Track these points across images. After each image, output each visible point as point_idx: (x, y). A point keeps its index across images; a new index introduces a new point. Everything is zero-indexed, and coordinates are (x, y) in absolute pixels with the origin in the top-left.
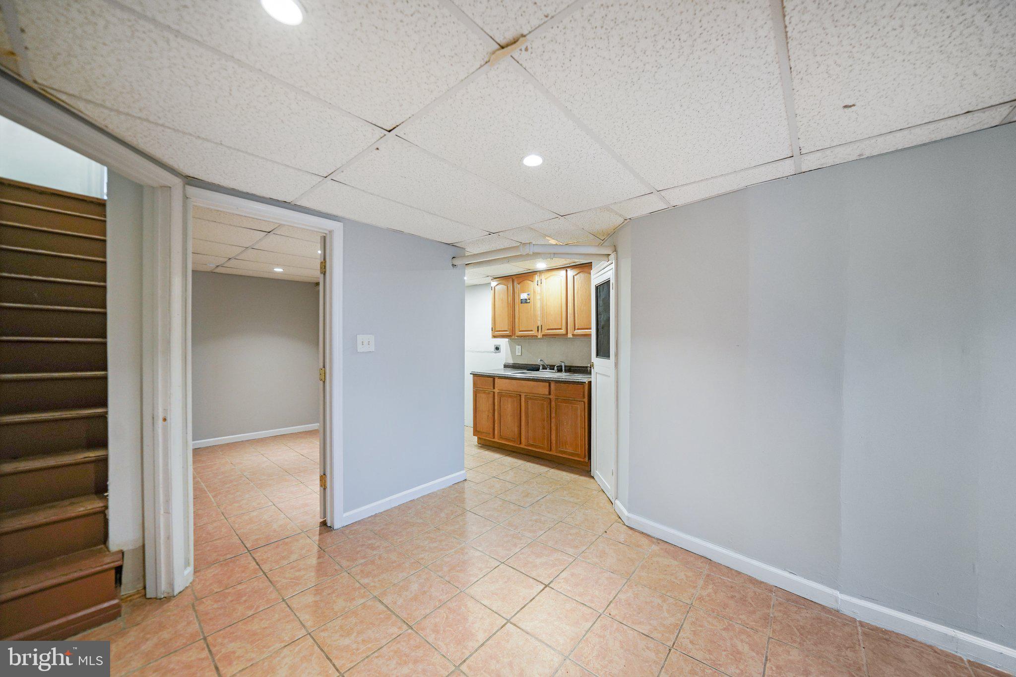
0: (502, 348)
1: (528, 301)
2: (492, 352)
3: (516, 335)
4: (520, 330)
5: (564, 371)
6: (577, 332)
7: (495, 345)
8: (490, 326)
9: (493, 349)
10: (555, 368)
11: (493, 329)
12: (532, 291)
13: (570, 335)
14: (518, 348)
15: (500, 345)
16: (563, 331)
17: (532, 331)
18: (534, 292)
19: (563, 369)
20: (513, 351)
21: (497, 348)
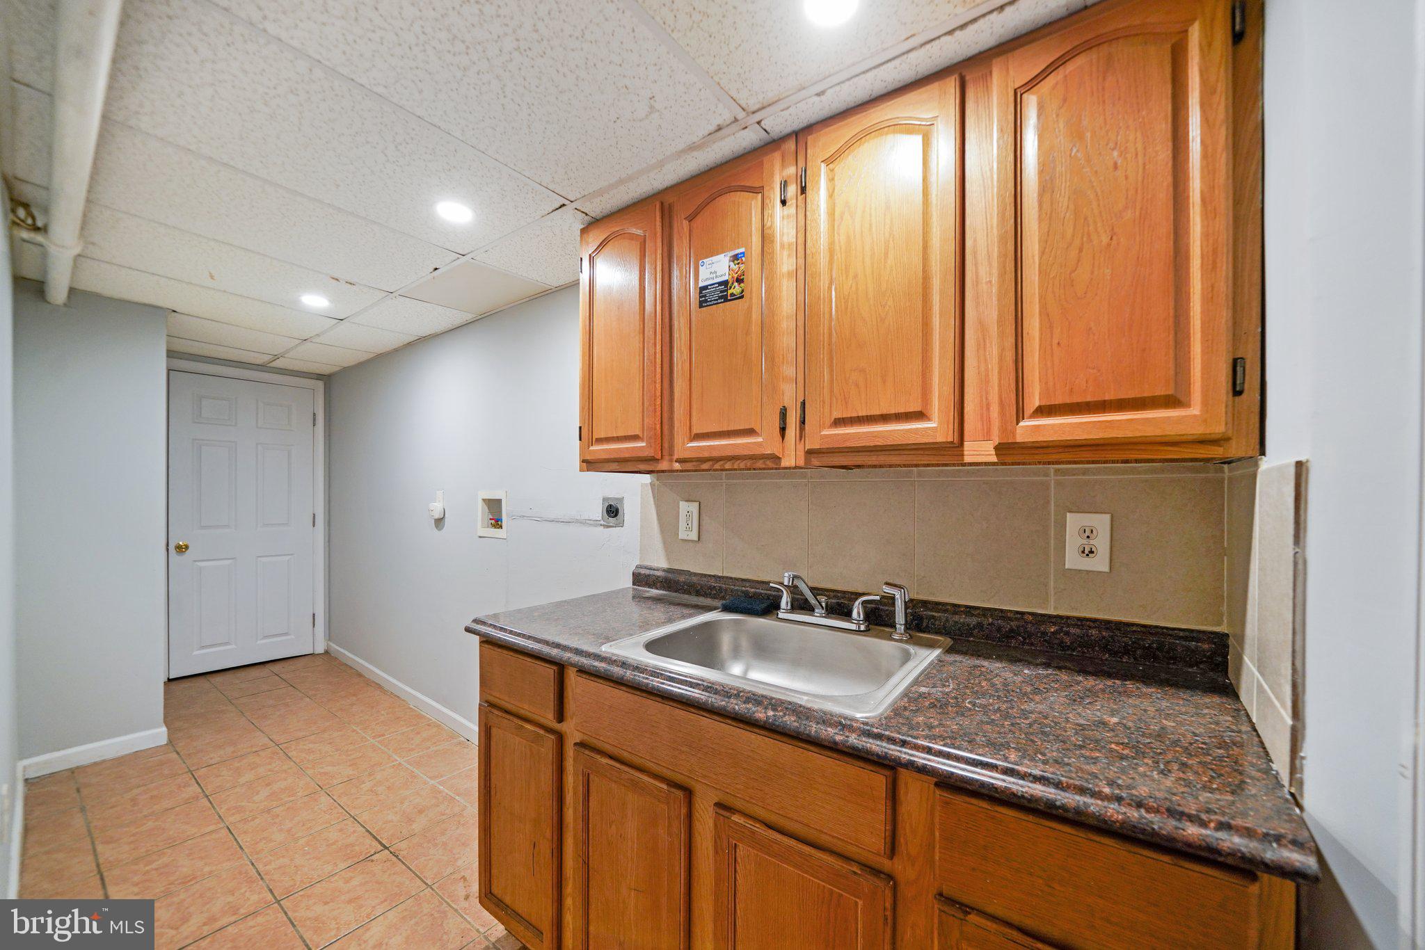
0: (630, 511)
1: (736, 289)
2: (595, 523)
3: (675, 457)
4: (696, 430)
5: (901, 628)
6: (1030, 429)
7: (604, 500)
8: (573, 419)
9: (598, 512)
10: (857, 611)
11: (586, 435)
12: (756, 240)
13: (979, 450)
14: (687, 509)
15: (621, 500)
16: (934, 428)
17: (750, 432)
18: (766, 238)
19: (900, 618)
20: (668, 526)
21: (613, 511)
